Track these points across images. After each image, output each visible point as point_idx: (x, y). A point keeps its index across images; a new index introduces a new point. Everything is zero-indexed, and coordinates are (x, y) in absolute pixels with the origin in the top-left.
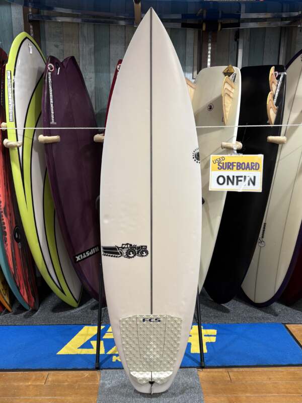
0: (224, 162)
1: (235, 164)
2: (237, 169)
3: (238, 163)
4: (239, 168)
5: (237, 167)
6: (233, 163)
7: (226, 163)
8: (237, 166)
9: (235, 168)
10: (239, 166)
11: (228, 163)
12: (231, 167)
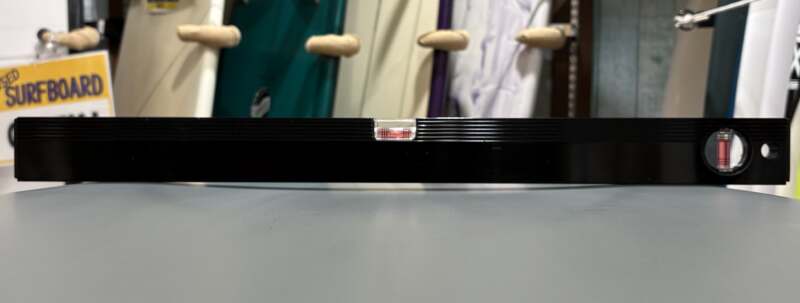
0: (19, 83)
1: (44, 87)
2: (51, 100)
3: (50, 82)
4: (53, 95)
5: (49, 94)
6: (39, 83)
7: (23, 86)
8: (50, 90)
9: (44, 97)
10: (54, 90)
11: (29, 85)
12: (35, 96)
